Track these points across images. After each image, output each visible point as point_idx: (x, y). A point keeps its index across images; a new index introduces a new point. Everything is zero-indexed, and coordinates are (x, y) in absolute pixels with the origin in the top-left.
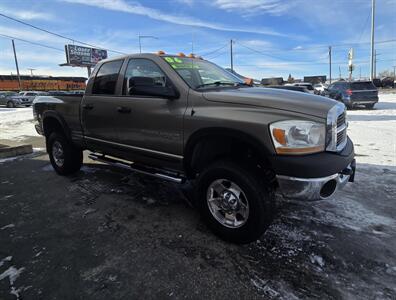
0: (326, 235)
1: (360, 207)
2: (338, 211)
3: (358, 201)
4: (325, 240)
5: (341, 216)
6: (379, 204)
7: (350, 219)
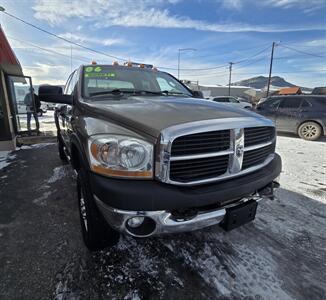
0: (177, 279)
1: (270, 268)
2: (230, 261)
3: (278, 259)
4: (169, 284)
5: (226, 268)
6: (307, 276)
7: (233, 276)
